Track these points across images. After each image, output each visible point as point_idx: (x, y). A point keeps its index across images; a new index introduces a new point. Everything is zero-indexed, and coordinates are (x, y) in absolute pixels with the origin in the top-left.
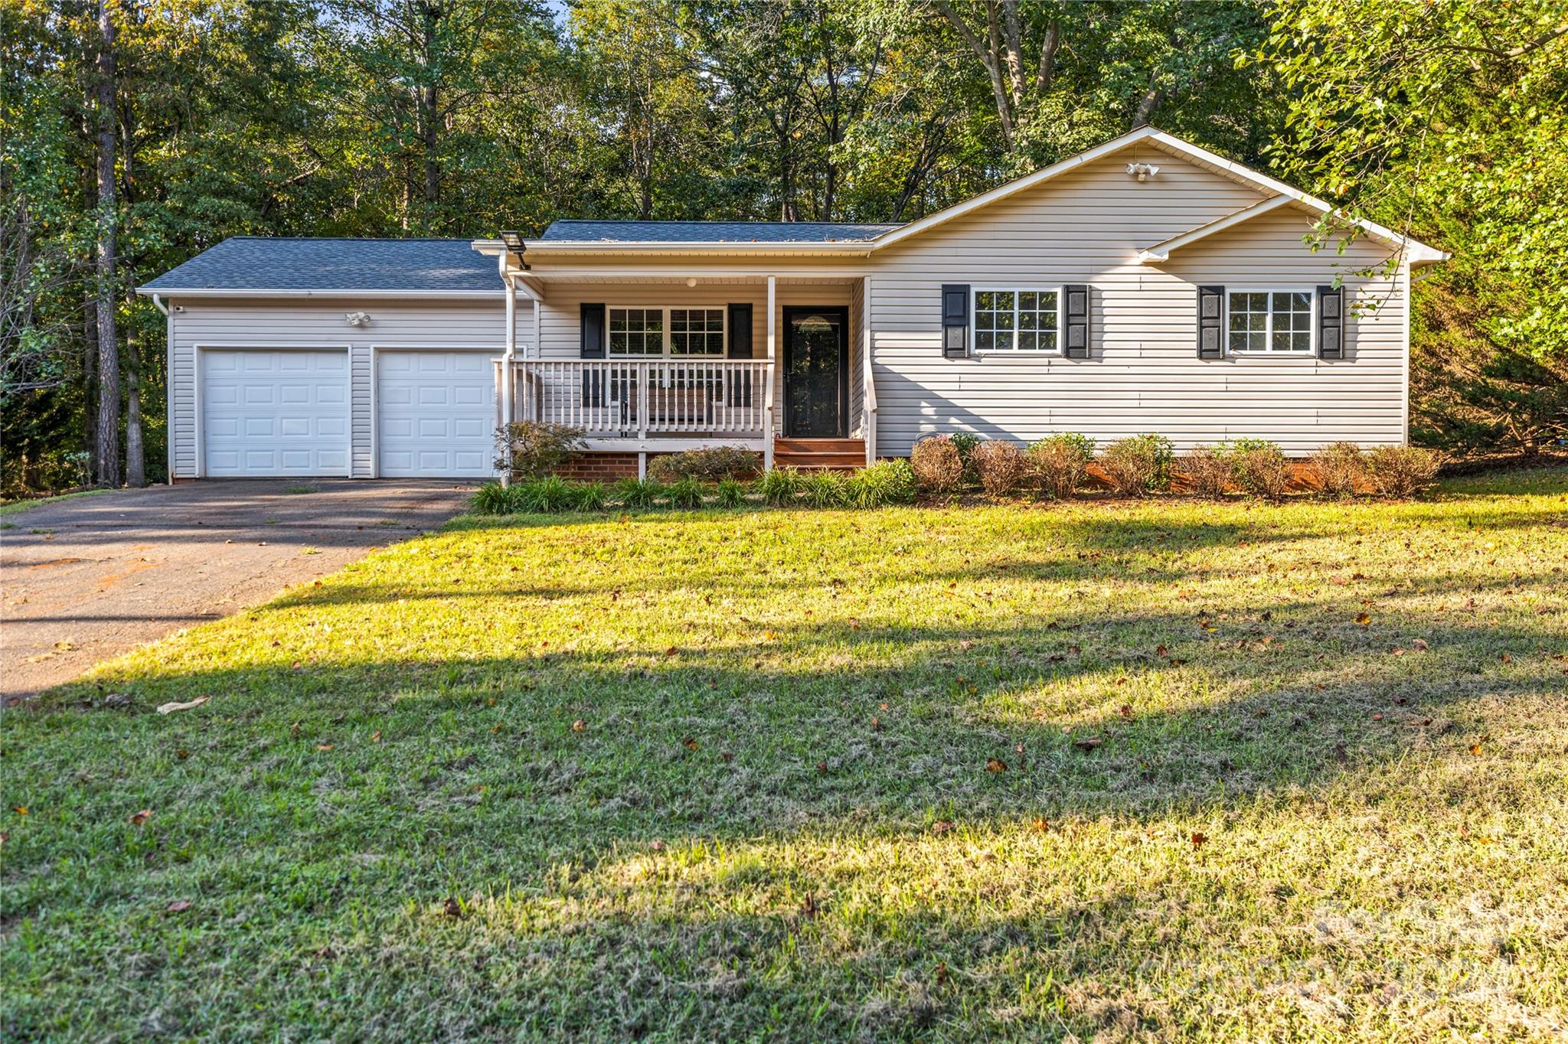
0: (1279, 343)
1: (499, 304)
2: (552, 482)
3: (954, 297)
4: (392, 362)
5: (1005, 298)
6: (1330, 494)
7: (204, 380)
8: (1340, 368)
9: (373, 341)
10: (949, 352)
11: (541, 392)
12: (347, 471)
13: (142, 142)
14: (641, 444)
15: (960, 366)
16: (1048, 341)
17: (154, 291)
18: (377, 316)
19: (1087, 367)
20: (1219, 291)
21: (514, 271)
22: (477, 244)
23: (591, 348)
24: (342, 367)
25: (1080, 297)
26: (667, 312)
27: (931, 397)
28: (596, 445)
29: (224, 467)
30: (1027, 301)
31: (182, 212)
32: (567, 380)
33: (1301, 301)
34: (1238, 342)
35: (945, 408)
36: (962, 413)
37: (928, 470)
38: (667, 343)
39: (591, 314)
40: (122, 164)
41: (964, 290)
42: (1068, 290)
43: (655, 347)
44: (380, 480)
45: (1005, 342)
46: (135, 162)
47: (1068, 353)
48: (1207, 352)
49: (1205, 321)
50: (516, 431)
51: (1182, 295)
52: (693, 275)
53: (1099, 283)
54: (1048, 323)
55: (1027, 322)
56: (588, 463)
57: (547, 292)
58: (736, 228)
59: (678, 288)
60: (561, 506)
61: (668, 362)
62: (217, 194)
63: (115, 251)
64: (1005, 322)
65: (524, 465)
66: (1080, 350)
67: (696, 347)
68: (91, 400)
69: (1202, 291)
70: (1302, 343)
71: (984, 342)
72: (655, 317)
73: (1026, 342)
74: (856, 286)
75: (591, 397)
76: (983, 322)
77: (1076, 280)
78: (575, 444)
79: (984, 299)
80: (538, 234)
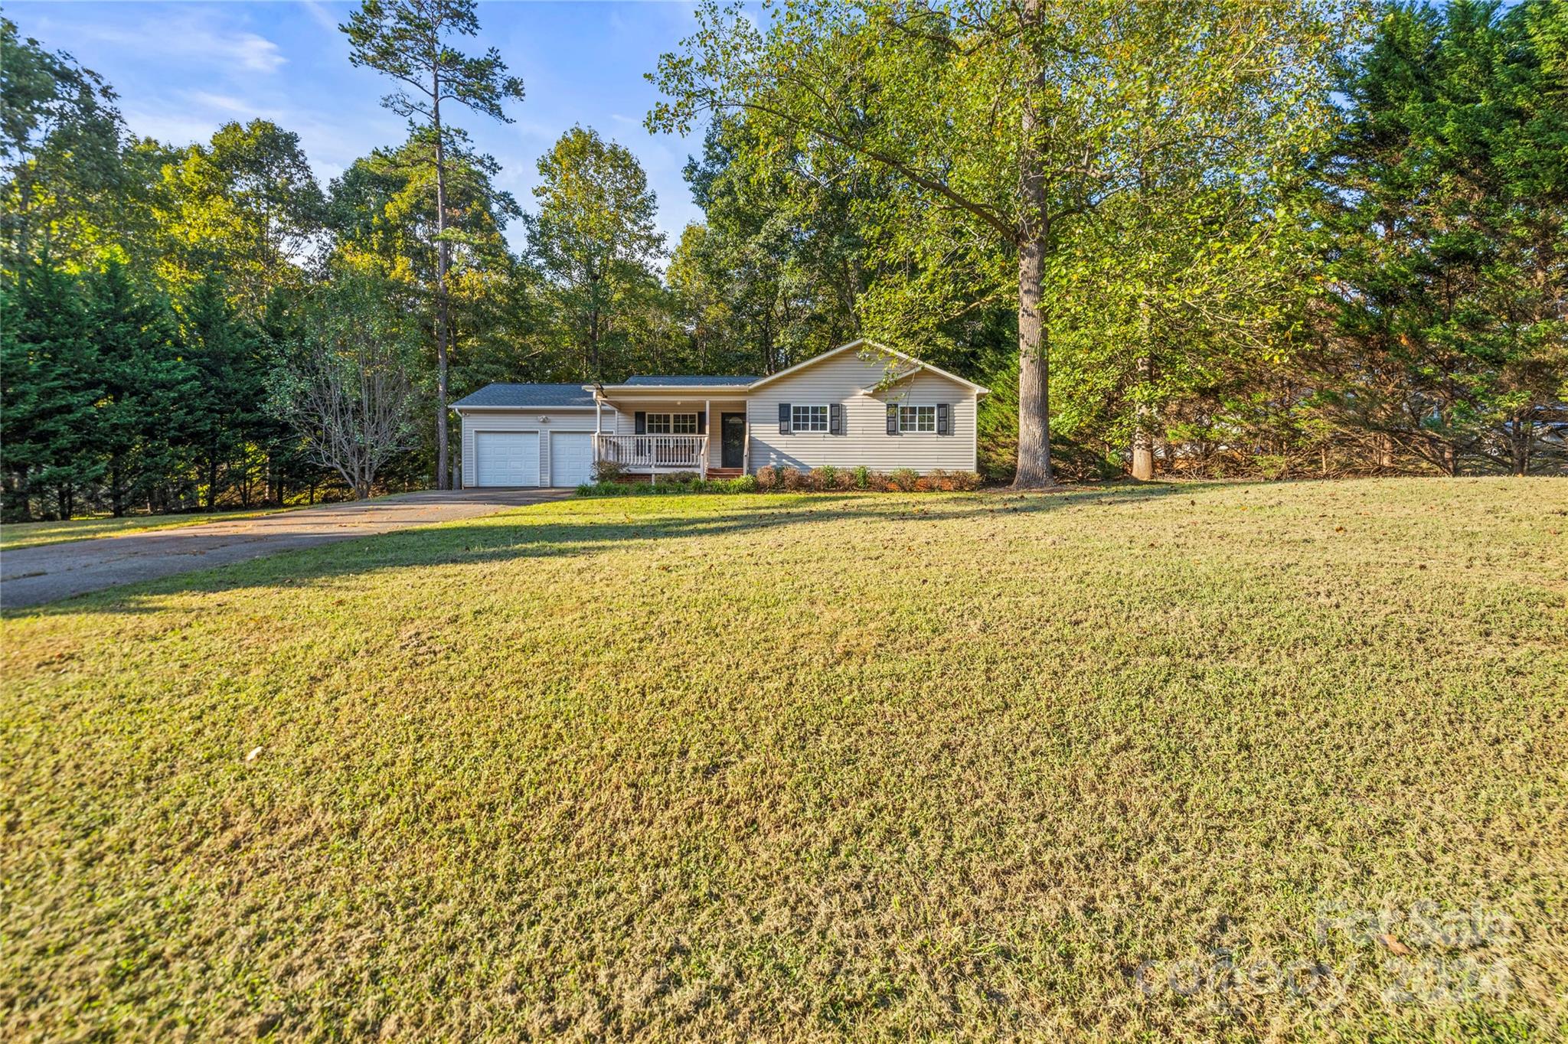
0: (922, 428)
1: (594, 412)
2: (610, 484)
3: (784, 408)
4: (558, 438)
5: (806, 409)
6: (931, 489)
7: (477, 445)
8: (947, 438)
9: (549, 428)
10: (782, 432)
11: (617, 448)
12: (538, 484)
13: (460, 338)
14: (653, 470)
15: (787, 438)
16: (824, 427)
17: (456, 407)
18: (550, 417)
19: (840, 438)
20: (896, 406)
21: (600, 398)
22: (584, 387)
23: (640, 430)
24: (536, 440)
25: (838, 409)
26: (672, 416)
27: (774, 451)
28: (634, 471)
29: (486, 482)
30: (815, 410)
31: (477, 371)
32: (628, 444)
33: (931, 410)
34: (903, 428)
35: (781, 455)
36: (787, 457)
37: (762, 479)
38: (672, 429)
39: (640, 416)
40: (451, 348)
41: (788, 406)
42: (832, 406)
43: (667, 430)
44: (552, 487)
45: (805, 427)
46: (457, 348)
47: (832, 432)
48: (891, 432)
49: (890, 419)
50: (600, 464)
51: (880, 408)
52: (679, 400)
53: (846, 403)
54: (824, 419)
55: (815, 419)
56: (630, 477)
57: (621, 407)
58: (711, 378)
59: (673, 405)
60: (609, 493)
61: (672, 437)
62: (492, 363)
63: (447, 387)
64: (806, 419)
65: (603, 477)
66: (838, 430)
67: (685, 431)
68: (437, 458)
69: (889, 406)
70: (930, 428)
71: (796, 427)
72: (667, 418)
73: (814, 427)
74: (744, 404)
75: (640, 450)
76: (796, 419)
77: (835, 402)
78: (624, 470)
79: (797, 410)
80: (608, 383)
